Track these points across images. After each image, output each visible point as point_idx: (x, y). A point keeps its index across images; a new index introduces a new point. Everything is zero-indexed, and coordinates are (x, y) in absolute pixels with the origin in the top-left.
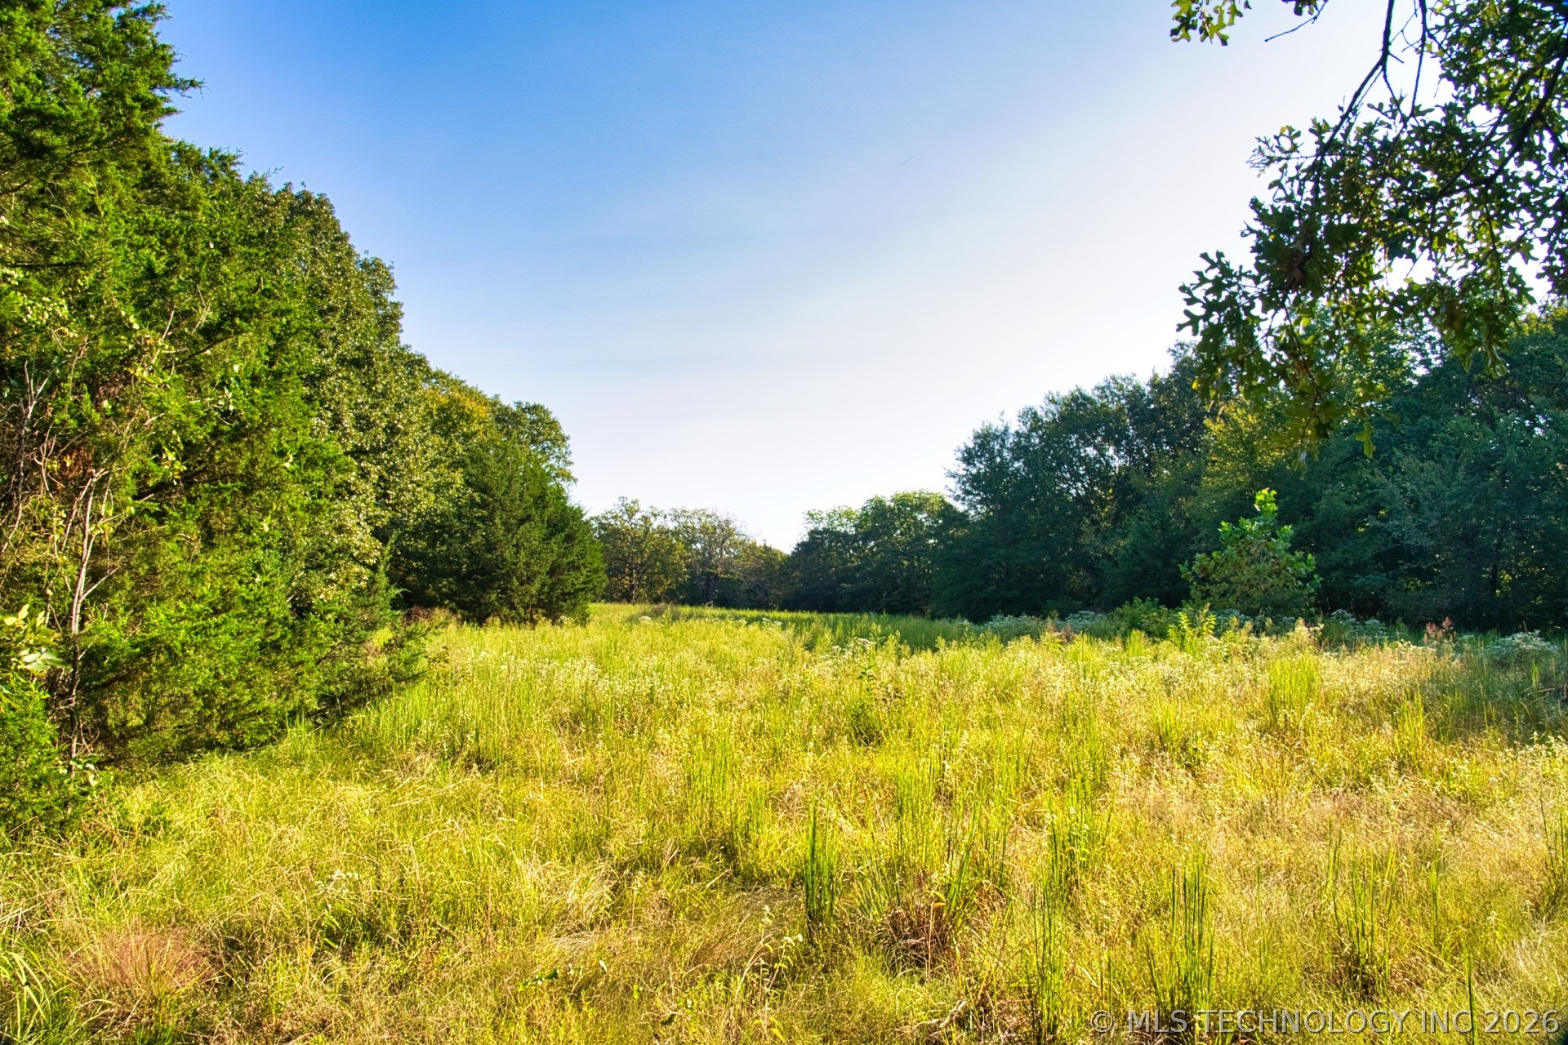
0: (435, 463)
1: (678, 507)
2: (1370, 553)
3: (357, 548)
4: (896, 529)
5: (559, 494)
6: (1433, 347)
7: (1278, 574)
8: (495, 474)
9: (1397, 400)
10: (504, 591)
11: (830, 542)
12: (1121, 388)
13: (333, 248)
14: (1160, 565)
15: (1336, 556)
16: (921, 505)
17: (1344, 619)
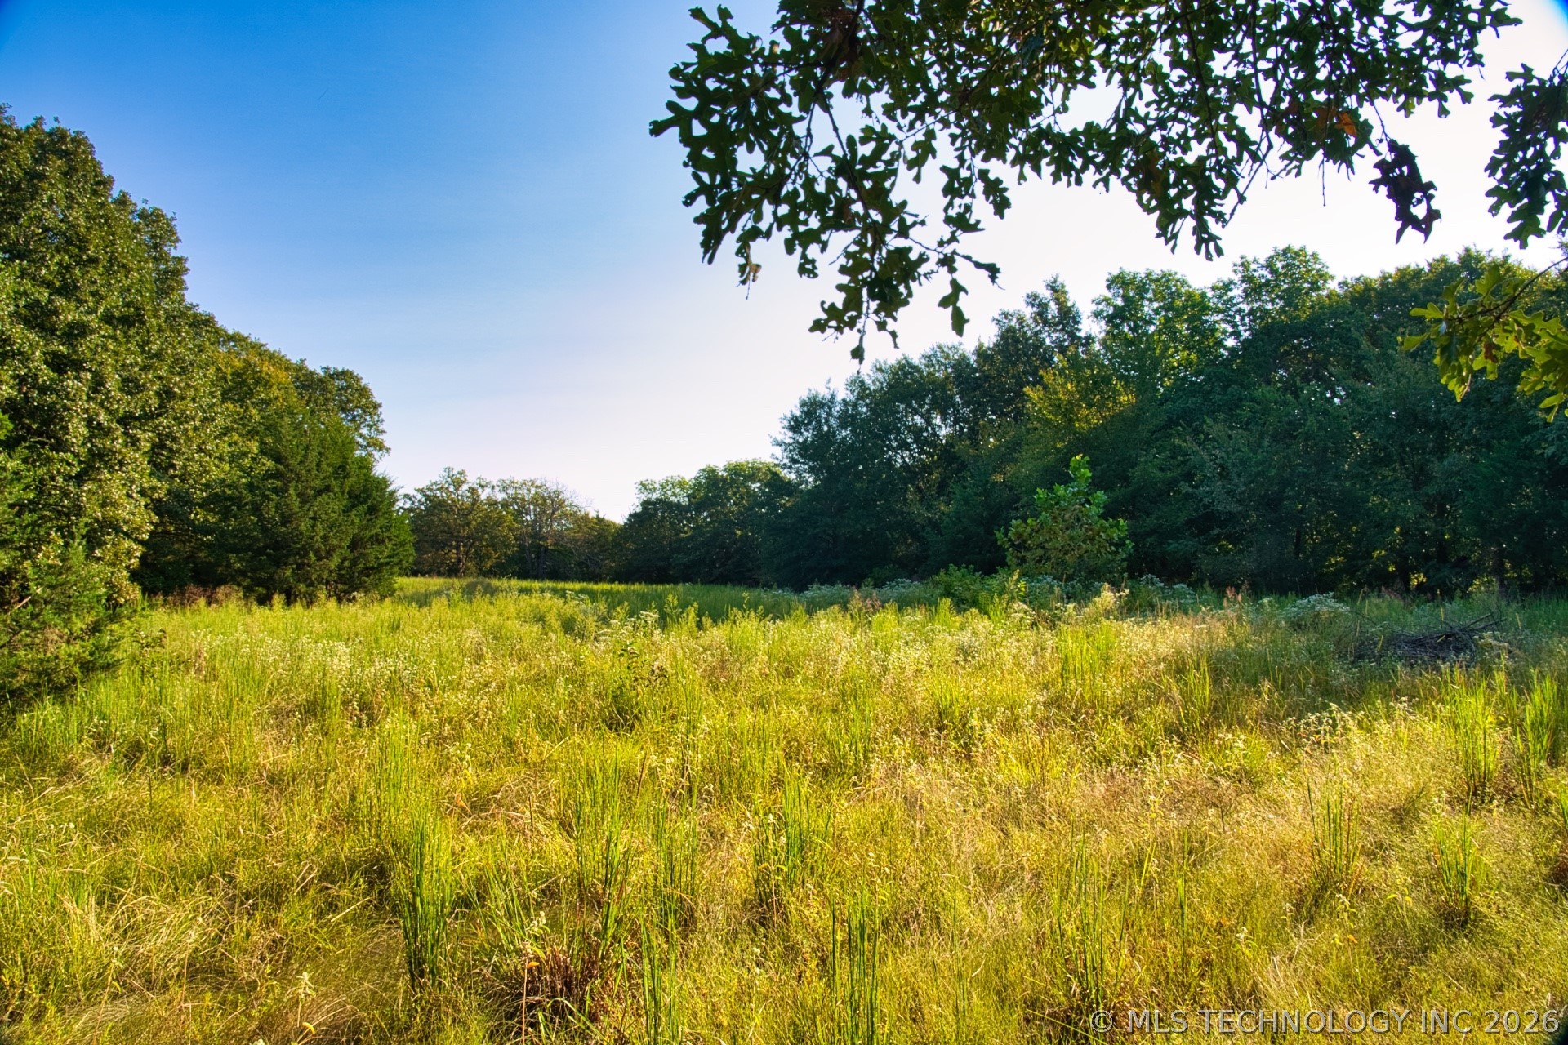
0: (227, 431)
1: (507, 478)
2: (1183, 518)
3: (126, 523)
4: (729, 499)
5: (365, 465)
6: (1243, 319)
7: (1092, 539)
8: (291, 443)
9: (1208, 370)
10: (300, 566)
11: (663, 513)
12: (947, 357)
13: (95, 193)
14: (982, 532)
15: (1150, 522)
16: (754, 474)
17: (1153, 584)
